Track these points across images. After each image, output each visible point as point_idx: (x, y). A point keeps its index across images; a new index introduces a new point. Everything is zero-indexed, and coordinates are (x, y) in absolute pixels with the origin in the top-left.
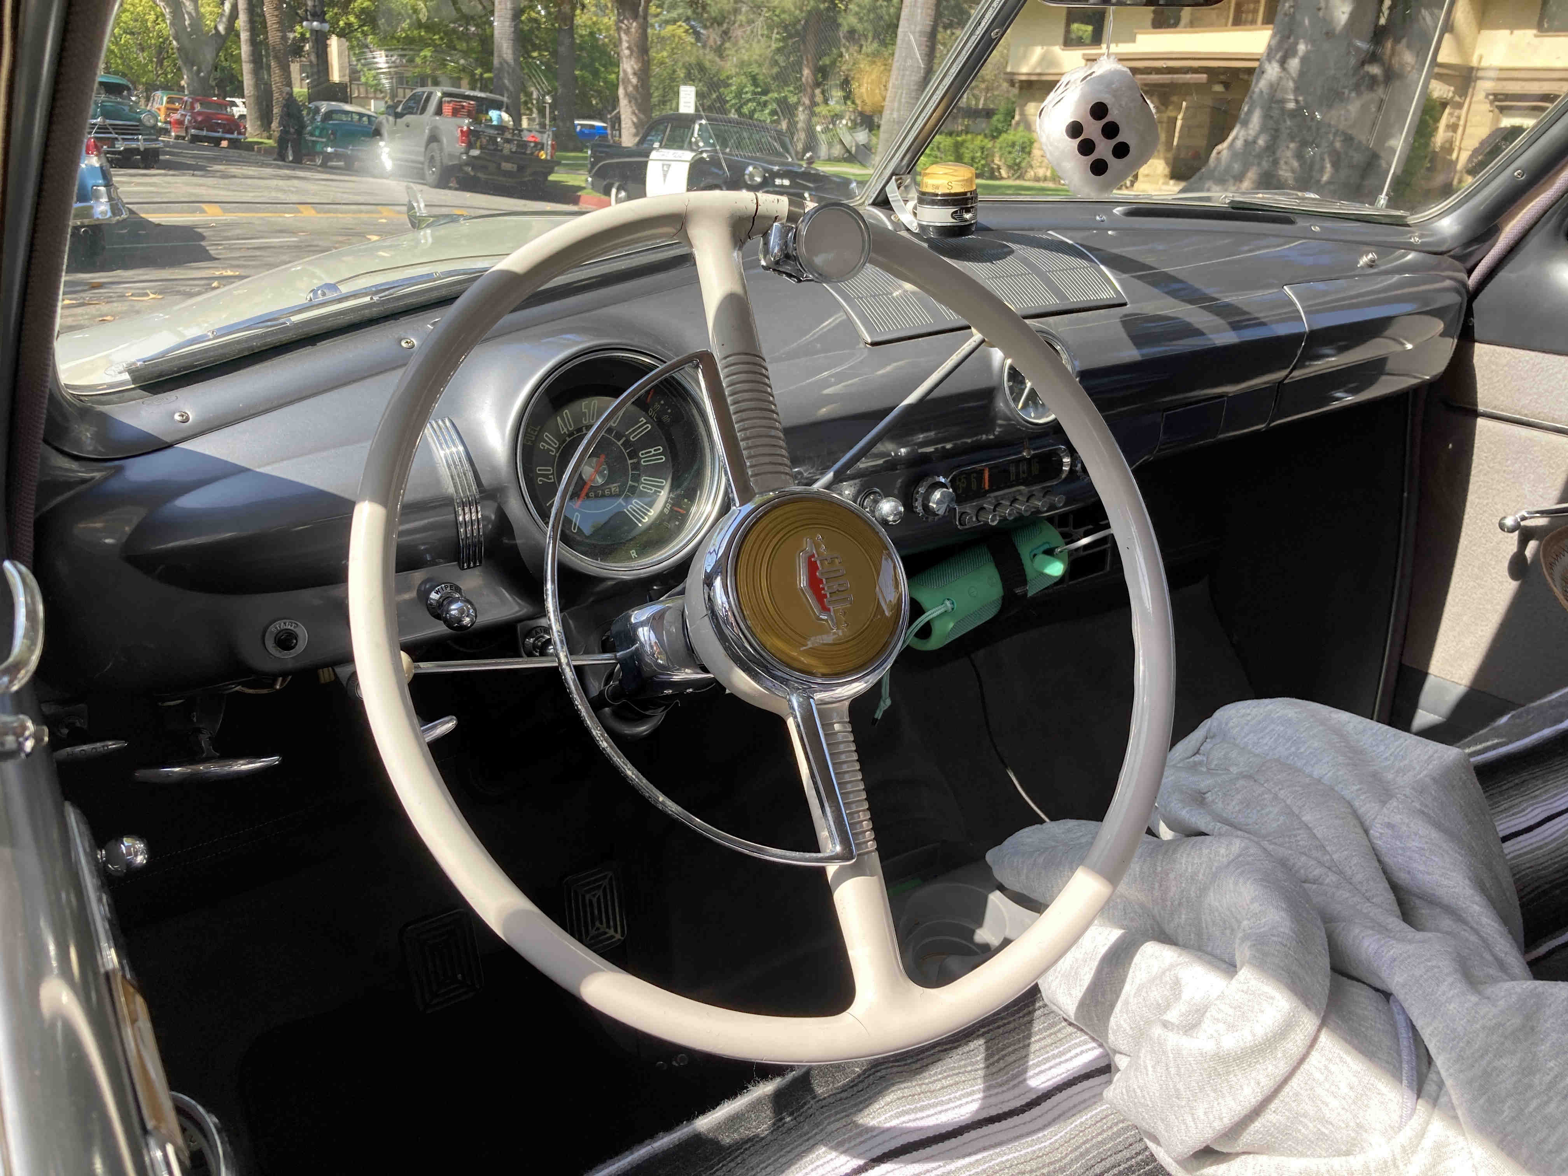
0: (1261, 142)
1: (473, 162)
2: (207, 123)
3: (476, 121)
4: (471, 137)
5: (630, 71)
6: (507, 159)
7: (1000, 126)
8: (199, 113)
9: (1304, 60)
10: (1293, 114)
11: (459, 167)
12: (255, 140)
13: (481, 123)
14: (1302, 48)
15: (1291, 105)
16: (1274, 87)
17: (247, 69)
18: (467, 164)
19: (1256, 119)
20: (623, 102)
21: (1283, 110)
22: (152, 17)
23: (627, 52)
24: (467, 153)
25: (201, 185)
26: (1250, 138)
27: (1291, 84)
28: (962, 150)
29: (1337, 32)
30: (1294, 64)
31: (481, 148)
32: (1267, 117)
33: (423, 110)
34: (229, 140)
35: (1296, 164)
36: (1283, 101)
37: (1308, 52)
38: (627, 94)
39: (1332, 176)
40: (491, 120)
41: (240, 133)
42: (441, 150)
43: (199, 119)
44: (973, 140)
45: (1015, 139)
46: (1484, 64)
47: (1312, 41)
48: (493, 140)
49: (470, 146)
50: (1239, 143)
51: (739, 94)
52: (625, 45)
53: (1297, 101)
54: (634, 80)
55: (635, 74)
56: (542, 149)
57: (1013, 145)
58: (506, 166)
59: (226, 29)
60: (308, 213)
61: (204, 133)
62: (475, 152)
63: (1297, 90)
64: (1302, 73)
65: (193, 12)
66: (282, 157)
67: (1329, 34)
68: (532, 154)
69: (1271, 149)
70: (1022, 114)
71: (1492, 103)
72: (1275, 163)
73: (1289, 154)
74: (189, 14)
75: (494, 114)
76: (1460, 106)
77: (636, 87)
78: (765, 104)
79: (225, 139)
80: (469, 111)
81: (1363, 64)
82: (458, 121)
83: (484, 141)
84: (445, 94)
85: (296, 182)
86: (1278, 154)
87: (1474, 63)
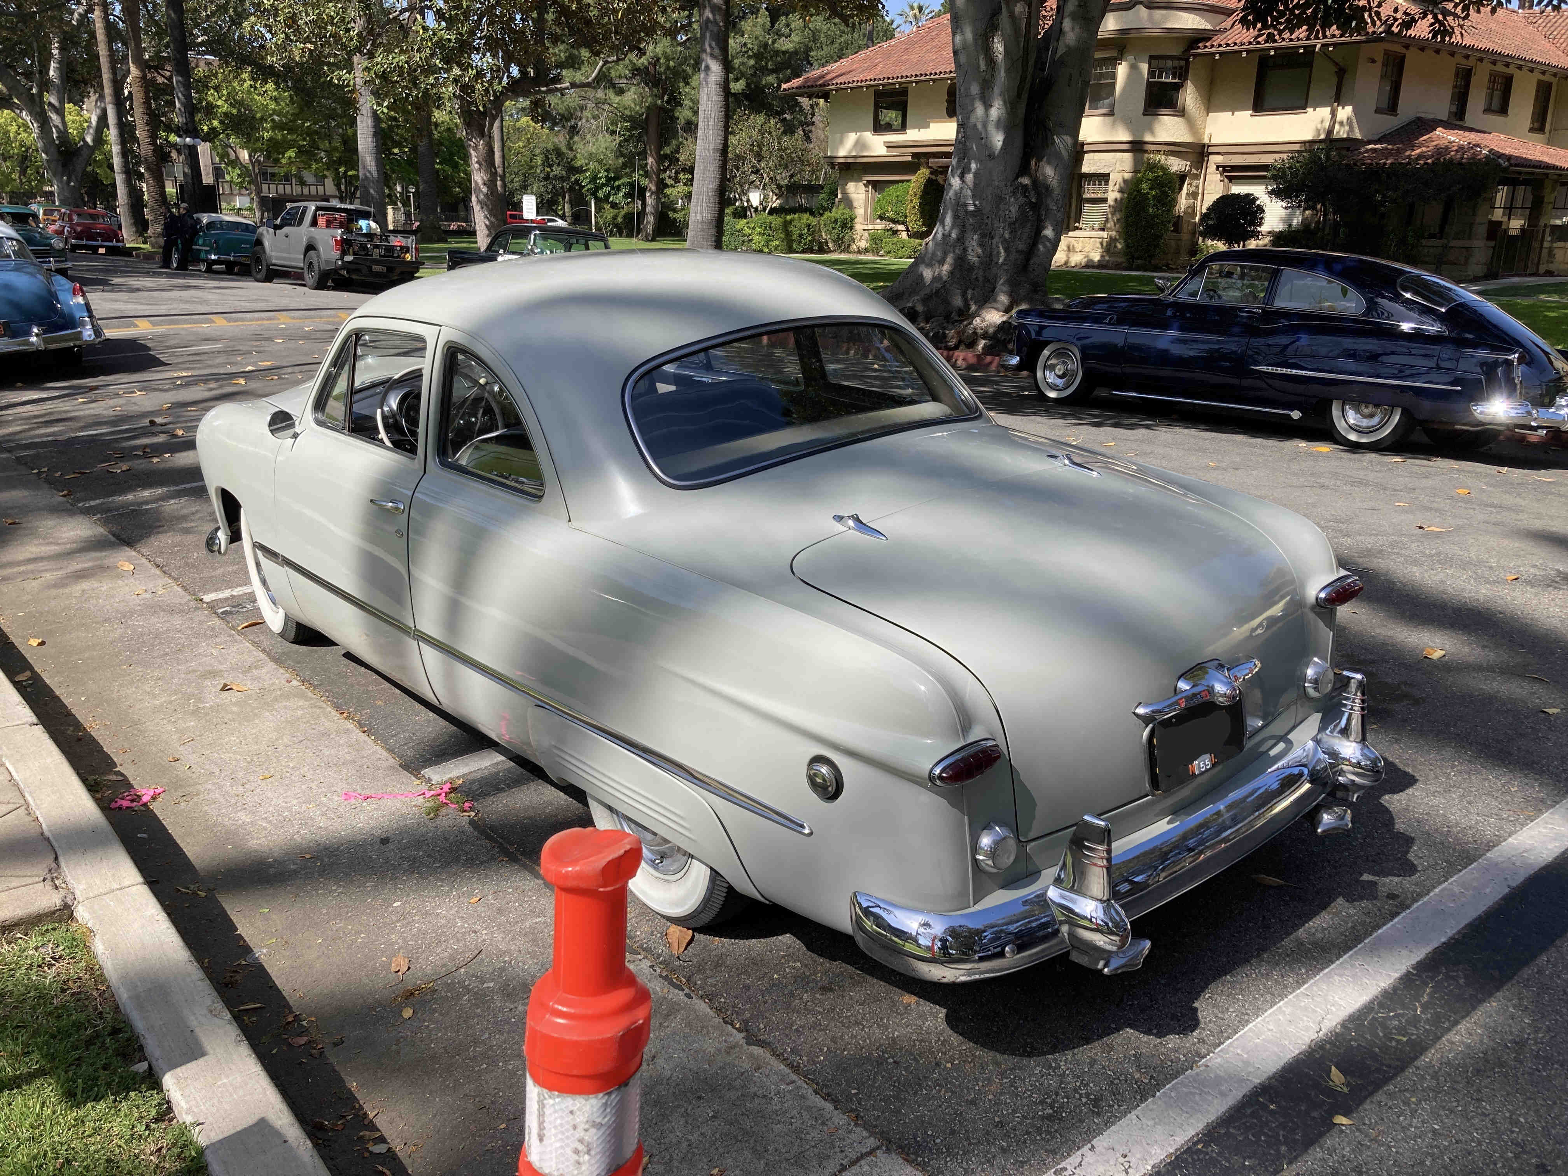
0: (954, 235)
1: (346, 266)
2: (87, 233)
3: (348, 230)
4: (345, 245)
5: (480, 181)
6: (376, 262)
7: (825, 204)
8: (78, 224)
9: (976, 175)
10: (973, 214)
11: (336, 271)
12: (132, 245)
13: (351, 232)
14: (973, 166)
15: (971, 208)
16: (958, 195)
17: (119, 179)
18: (343, 267)
19: (948, 220)
20: (476, 208)
21: (966, 211)
22: (14, 128)
23: (477, 166)
24: (342, 259)
25: (116, 301)
26: (946, 233)
27: (969, 192)
28: (791, 228)
29: (997, 152)
30: (969, 177)
31: (354, 254)
32: (956, 217)
33: (300, 223)
34: (106, 247)
35: (980, 251)
36: (965, 205)
37: (978, 169)
38: (479, 201)
39: (1005, 260)
40: (361, 229)
41: (118, 241)
42: (318, 257)
43: (79, 229)
44: (800, 219)
45: (837, 216)
46: (1213, 142)
47: (979, 161)
48: (363, 247)
49: (344, 253)
50: (939, 236)
51: (594, 179)
52: (474, 160)
53: (975, 205)
54: (485, 190)
55: (485, 184)
56: (408, 251)
57: (836, 221)
58: (376, 268)
59: (94, 140)
60: (220, 322)
61: (84, 242)
62: (349, 258)
63: (974, 197)
64: (975, 184)
65: (60, 125)
66: (166, 263)
67: (991, 156)
68: (399, 257)
69: (961, 239)
70: (844, 193)
71: (1221, 174)
72: (965, 250)
73: (974, 244)
74: (56, 127)
75: (363, 223)
76: (1197, 177)
77: (486, 195)
78: (618, 188)
79: (102, 247)
80: (341, 222)
81: (1016, 178)
82: (330, 231)
83: (356, 249)
84: (318, 208)
85: (192, 292)
86: (967, 244)
87: (1206, 141)
